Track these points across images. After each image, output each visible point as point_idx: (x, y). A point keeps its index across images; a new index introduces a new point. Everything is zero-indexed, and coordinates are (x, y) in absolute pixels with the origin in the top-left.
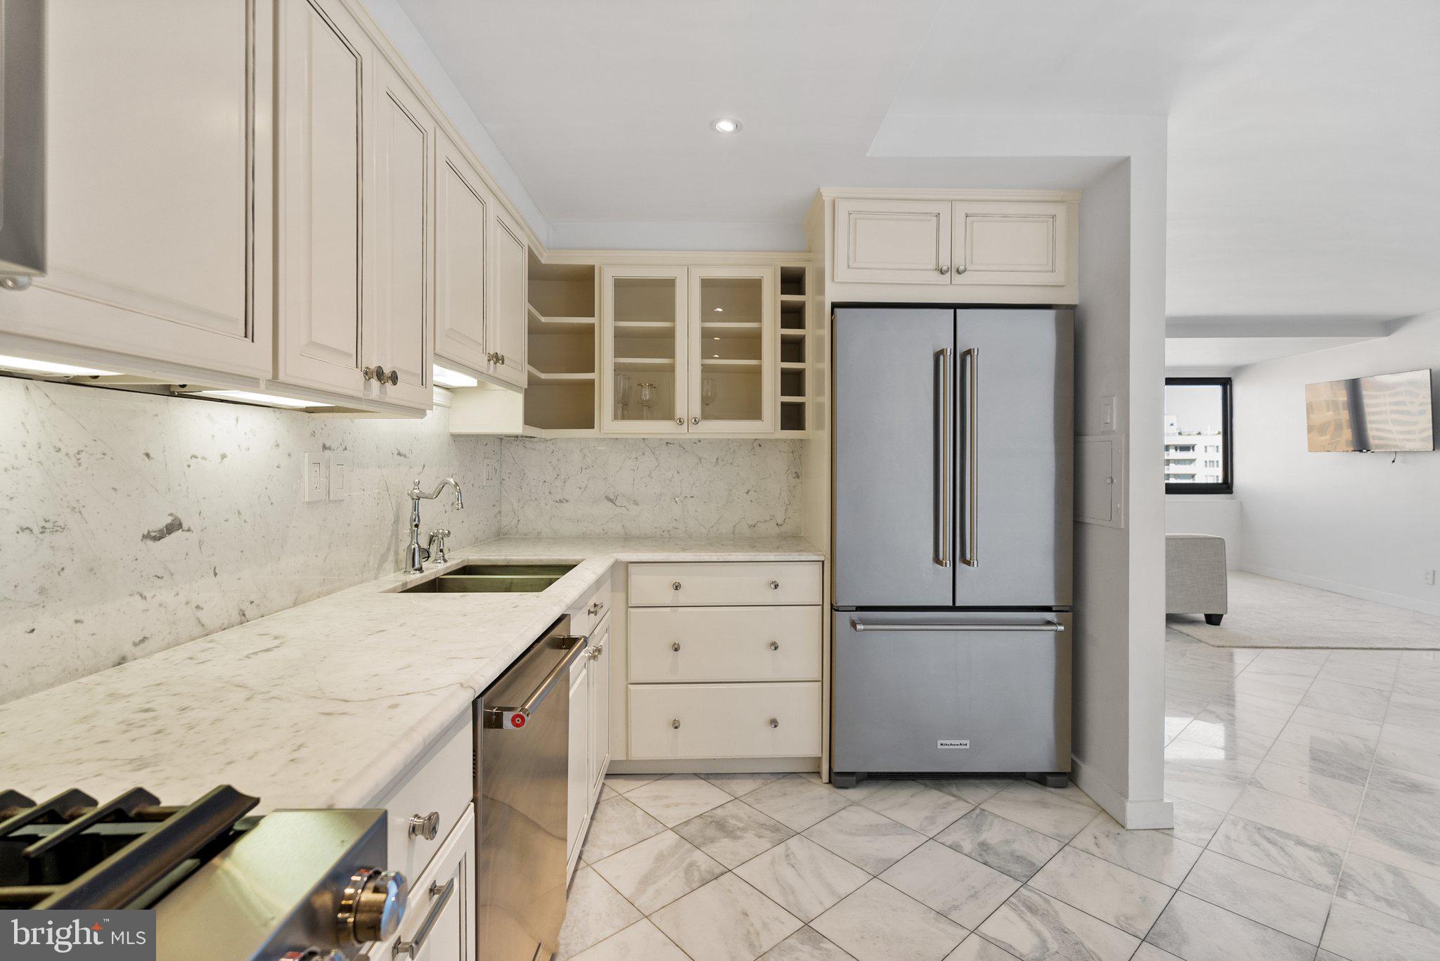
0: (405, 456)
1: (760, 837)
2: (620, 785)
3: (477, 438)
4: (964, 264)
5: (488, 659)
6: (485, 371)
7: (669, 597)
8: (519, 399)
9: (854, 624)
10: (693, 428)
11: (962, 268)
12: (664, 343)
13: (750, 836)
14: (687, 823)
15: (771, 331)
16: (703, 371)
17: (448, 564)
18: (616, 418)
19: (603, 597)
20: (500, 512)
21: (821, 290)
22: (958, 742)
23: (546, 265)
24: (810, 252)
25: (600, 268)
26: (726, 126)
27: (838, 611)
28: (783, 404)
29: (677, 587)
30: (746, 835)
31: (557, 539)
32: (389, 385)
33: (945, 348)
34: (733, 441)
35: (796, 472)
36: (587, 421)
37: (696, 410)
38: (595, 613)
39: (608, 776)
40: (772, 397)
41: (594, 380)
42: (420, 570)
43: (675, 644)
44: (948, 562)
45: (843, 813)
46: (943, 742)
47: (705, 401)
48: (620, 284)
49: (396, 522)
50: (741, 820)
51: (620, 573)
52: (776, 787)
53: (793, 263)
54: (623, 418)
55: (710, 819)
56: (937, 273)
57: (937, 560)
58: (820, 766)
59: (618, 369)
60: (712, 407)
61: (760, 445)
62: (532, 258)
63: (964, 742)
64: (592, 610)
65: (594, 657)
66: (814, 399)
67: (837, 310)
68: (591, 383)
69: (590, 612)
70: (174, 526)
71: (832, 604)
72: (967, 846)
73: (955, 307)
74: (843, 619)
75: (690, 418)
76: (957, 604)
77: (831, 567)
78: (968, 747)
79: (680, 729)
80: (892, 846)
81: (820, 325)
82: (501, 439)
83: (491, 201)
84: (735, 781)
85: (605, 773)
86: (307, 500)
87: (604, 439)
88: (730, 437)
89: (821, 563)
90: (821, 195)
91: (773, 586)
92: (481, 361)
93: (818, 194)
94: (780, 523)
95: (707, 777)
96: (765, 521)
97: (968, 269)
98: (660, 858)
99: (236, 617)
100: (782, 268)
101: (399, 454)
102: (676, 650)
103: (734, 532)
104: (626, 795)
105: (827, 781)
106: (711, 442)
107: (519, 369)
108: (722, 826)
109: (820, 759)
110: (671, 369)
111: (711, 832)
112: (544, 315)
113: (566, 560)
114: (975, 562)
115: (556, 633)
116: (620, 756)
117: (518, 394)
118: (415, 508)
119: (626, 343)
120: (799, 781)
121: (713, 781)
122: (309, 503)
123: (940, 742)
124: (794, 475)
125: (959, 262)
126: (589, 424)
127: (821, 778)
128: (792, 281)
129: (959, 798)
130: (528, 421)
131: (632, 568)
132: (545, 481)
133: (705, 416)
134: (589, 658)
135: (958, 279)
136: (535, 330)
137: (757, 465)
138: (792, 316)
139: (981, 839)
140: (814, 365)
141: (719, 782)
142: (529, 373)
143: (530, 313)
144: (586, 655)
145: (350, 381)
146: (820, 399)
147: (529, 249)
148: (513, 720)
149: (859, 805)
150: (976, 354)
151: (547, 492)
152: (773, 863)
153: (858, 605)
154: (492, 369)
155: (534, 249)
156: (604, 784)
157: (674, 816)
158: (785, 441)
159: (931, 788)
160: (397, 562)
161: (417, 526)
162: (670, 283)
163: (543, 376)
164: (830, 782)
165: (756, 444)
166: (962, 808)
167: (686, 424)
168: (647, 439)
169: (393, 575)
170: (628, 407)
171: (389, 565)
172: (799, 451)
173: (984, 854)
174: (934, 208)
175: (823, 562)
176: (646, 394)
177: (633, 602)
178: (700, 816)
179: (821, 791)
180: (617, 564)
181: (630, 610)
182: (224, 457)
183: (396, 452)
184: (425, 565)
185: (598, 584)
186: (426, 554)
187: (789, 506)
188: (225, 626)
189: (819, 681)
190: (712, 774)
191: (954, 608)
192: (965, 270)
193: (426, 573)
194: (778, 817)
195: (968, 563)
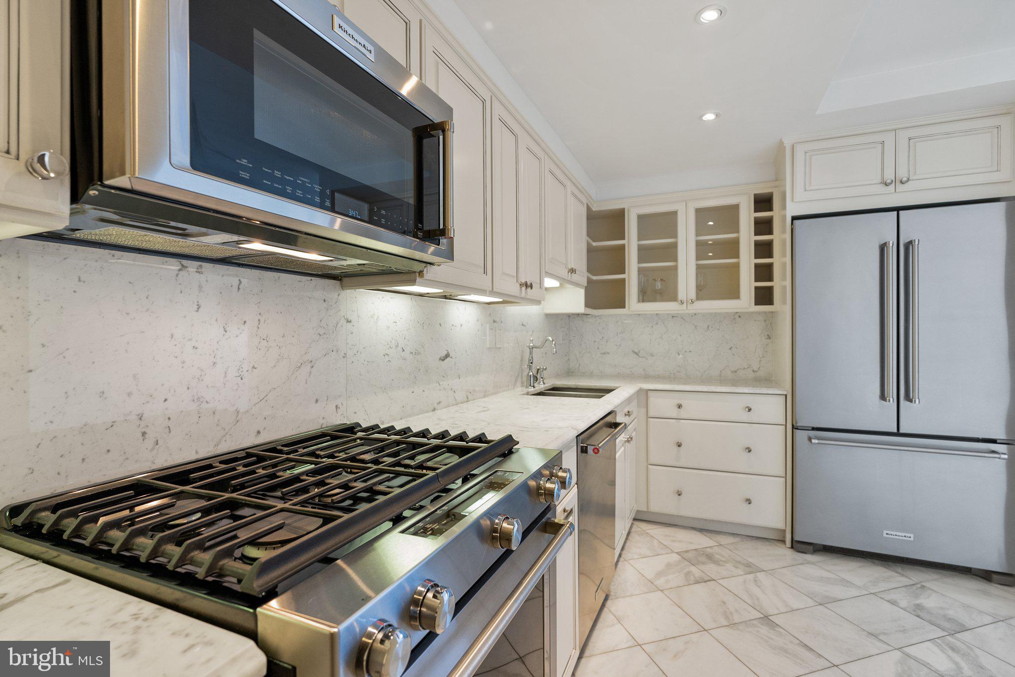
0: (525, 326)
1: (737, 568)
2: (644, 526)
3: (557, 316)
4: (907, 175)
5: (581, 421)
6: (566, 278)
7: (674, 413)
8: (582, 292)
9: (810, 439)
10: (690, 307)
11: (905, 179)
12: (670, 252)
13: (729, 566)
14: (687, 552)
15: (747, 237)
16: (697, 269)
17: (546, 385)
18: (639, 301)
19: (632, 407)
20: (569, 359)
21: (784, 207)
22: (904, 534)
23: (595, 211)
24: (776, 180)
25: (629, 209)
26: (709, 117)
27: (797, 429)
28: (756, 288)
29: (679, 406)
30: (726, 565)
31: (602, 376)
32: (529, 289)
33: (888, 241)
34: (720, 314)
35: (768, 335)
36: (621, 304)
37: (693, 294)
38: (629, 415)
39: (635, 519)
40: (747, 283)
41: (625, 279)
42: (534, 387)
43: (678, 442)
44: (891, 399)
45: (801, 567)
46: (888, 532)
47: (699, 288)
48: (641, 218)
49: (522, 360)
50: (724, 557)
51: (643, 396)
52: (751, 544)
53: (763, 190)
54: (643, 301)
55: (702, 553)
56: (883, 186)
57: (883, 397)
58: (784, 537)
59: (640, 271)
60: (703, 293)
61: (740, 317)
62: (589, 208)
63: (909, 535)
64: (627, 413)
65: (628, 441)
66: (780, 283)
67: (796, 222)
68: (623, 280)
69: (626, 415)
70: (447, 356)
71: (793, 425)
72: (903, 603)
73: (898, 209)
74: (801, 435)
75: (688, 300)
76: (901, 431)
77: (792, 400)
78: (912, 539)
79: (682, 496)
80: (837, 591)
81: (784, 231)
82: (569, 316)
83: (568, 184)
84: (721, 536)
85: (633, 517)
86: (488, 347)
87: (631, 315)
88: (719, 311)
89: (784, 396)
90: (783, 143)
91: (747, 410)
92: (564, 273)
93: (781, 143)
94: (755, 369)
95: (701, 530)
96: (744, 368)
97: (910, 179)
98: (669, 565)
99: (466, 399)
100: (755, 195)
101: (523, 325)
102: (679, 446)
103: (720, 375)
104: (647, 531)
105: (790, 546)
106: (704, 315)
107: (582, 277)
108: (710, 558)
109: (784, 531)
110: (675, 268)
111: (703, 559)
112: (594, 241)
113: (610, 387)
114: (917, 400)
115: (608, 419)
116: (643, 508)
117: (581, 290)
118: (531, 353)
119: (645, 253)
120: (767, 543)
121: (705, 533)
122: (489, 348)
123: (885, 532)
124: (767, 337)
125: (902, 174)
126: (623, 306)
127: (785, 544)
128: (763, 202)
129: (903, 575)
130: (587, 305)
131: (650, 393)
132: (595, 341)
133: (699, 297)
134: (626, 442)
135: (900, 187)
136: (590, 250)
137: (737, 330)
138: (764, 226)
139: (918, 602)
140: (779, 260)
141: (709, 534)
142: (588, 277)
143: (587, 241)
144: (624, 440)
145: (513, 288)
146: (784, 283)
147: (587, 205)
148: (594, 450)
149: (815, 564)
150: (917, 243)
151: (596, 348)
152: (745, 582)
153: (813, 426)
154: (570, 276)
155: (589, 204)
156: (632, 524)
157: (679, 547)
158: (759, 313)
159: (878, 565)
160: (522, 383)
161: (532, 363)
162: (675, 213)
163: (594, 278)
164: (792, 547)
165: (737, 316)
166: (905, 581)
167: (685, 304)
168: (659, 314)
169: (520, 388)
170: (645, 295)
171: (519, 384)
172: (770, 321)
173: (918, 611)
174: (879, 138)
175: (786, 395)
176: (659, 285)
177: (651, 414)
178: (696, 550)
179: (785, 553)
180: (640, 390)
181: (649, 419)
182: (461, 325)
183: (521, 324)
184: (536, 385)
185: (629, 400)
186: (536, 379)
187: (762, 359)
188: (463, 402)
189: (783, 477)
190: (703, 528)
191: (898, 434)
192: (908, 180)
193: (536, 388)
194: (750, 560)
195: (911, 401)
